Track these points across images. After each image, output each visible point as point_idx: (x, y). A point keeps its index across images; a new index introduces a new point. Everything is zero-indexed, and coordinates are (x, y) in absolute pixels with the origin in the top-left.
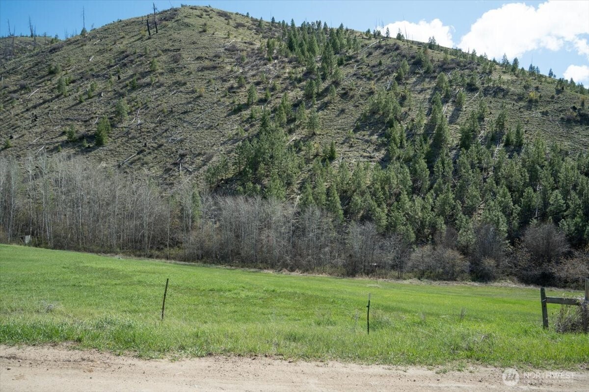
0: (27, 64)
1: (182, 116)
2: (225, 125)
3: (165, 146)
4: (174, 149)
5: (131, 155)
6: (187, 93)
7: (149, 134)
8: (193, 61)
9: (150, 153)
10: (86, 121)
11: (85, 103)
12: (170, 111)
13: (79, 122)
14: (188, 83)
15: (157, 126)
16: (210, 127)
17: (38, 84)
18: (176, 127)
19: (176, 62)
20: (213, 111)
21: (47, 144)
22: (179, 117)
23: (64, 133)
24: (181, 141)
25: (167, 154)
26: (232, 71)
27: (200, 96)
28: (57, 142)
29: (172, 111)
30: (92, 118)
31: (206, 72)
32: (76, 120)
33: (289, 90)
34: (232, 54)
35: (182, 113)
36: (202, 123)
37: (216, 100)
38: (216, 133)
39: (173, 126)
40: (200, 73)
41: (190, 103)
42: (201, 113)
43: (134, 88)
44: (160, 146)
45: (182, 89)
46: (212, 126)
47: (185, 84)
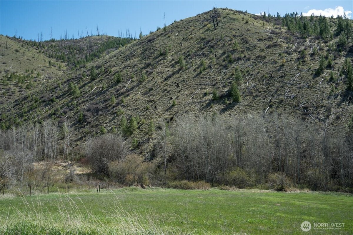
0: (139, 50)
1: (282, 80)
2: (318, 85)
3: (285, 101)
4: (294, 104)
5: (266, 108)
6: (272, 63)
7: (267, 93)
8: (257, 42)
9: (278, 107)
10: (214, 85)
11: (203, 73)
12: (270, 76)
13: (209, 86)
14: (267, 57)
15: (268, 87)
16: (309, 87)
17: (158, 62)
18: (283, 87)
19: (247, 43)
20: (301, 75)
21: (200, 102)
22: (279, 80)
23: (205, 94)
24: (295, 98)
25: (292, 107)
26: (288, 47)
27: (283, 65)
28: (206, 101)
29: (271, 76)
30: (217, 83)
31: (273, 49)
32: (206, 84)
33: (337, 58)
34: (278, 36)
35: (279, 78)
36: (300, 84)
37: (296, 68)
38: (316, 90)
39: (280, 87)
40: (270, 50)
41: (279, 70)
42: (292, 77)
43: (231, 62)
44: (282, 101)
45: (265, 60)
46: (309, 86)
47: (265, 57)
